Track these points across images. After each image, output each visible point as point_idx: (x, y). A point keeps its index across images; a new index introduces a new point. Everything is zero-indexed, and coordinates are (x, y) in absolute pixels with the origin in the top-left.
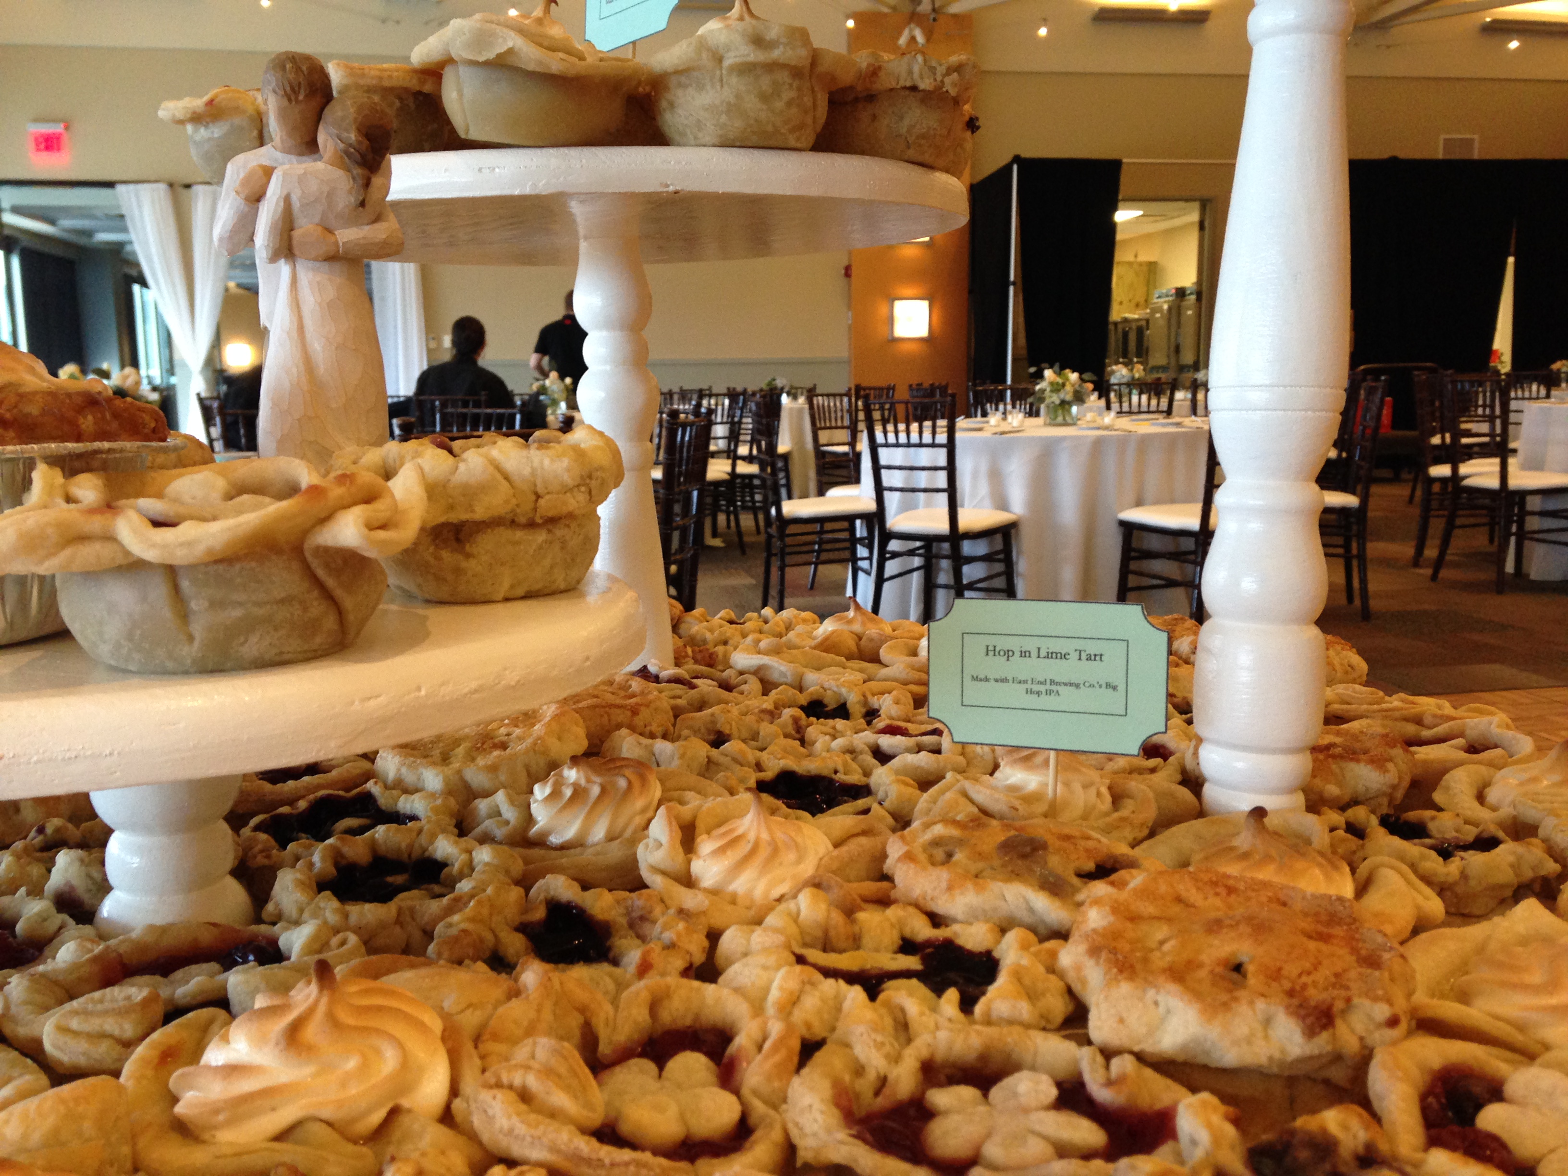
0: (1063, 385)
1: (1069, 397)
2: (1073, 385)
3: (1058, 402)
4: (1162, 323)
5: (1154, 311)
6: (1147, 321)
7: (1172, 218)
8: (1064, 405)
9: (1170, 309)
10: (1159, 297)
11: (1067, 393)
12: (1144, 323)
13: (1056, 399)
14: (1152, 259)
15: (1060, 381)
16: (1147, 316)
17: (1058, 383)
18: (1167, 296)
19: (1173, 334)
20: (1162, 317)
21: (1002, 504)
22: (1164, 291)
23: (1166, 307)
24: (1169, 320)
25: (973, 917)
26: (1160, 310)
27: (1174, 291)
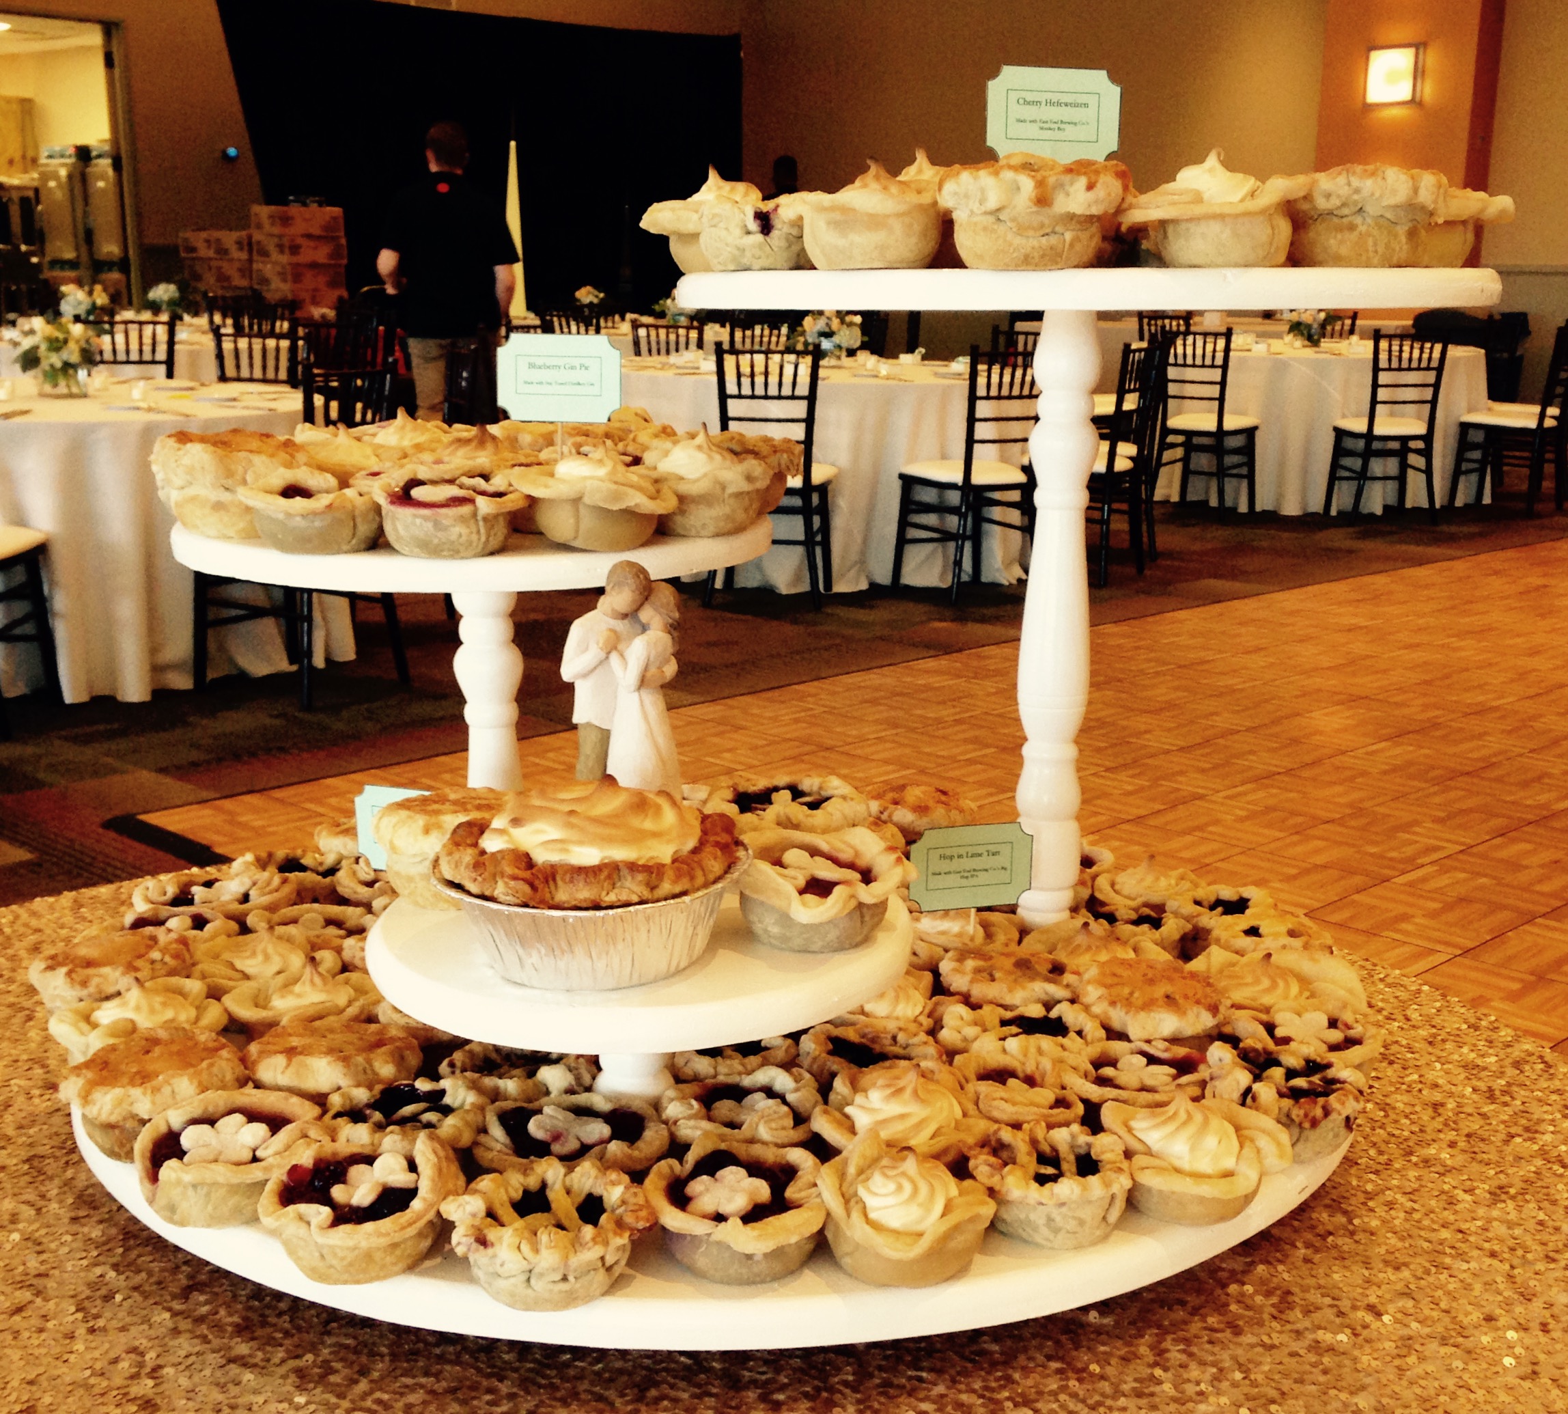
0: (66, 341)
1: (75, 358)
2: (78, 341)
3: (59, 365)
4: (59, 195)
5: (45, 177)
6: (37, 190)
7: (52, 38)
8: (68, 367)
9: (70, 177)
10: (50, 157)
11: (71, 353)
12: (31, 194)
13: (56, 360)
14: (27, 95)
15: (61, 336)
16: (35, 184)
17: (57, 339)
18: (62, 156)
19: (79, 213)
20: (60, 185)
21: (19, 520)
22: (57, 148)
23: (63, 173)
24: (72, 191)
25: (1026, 1002)
26: (56, 176)
27: (71, 151)
